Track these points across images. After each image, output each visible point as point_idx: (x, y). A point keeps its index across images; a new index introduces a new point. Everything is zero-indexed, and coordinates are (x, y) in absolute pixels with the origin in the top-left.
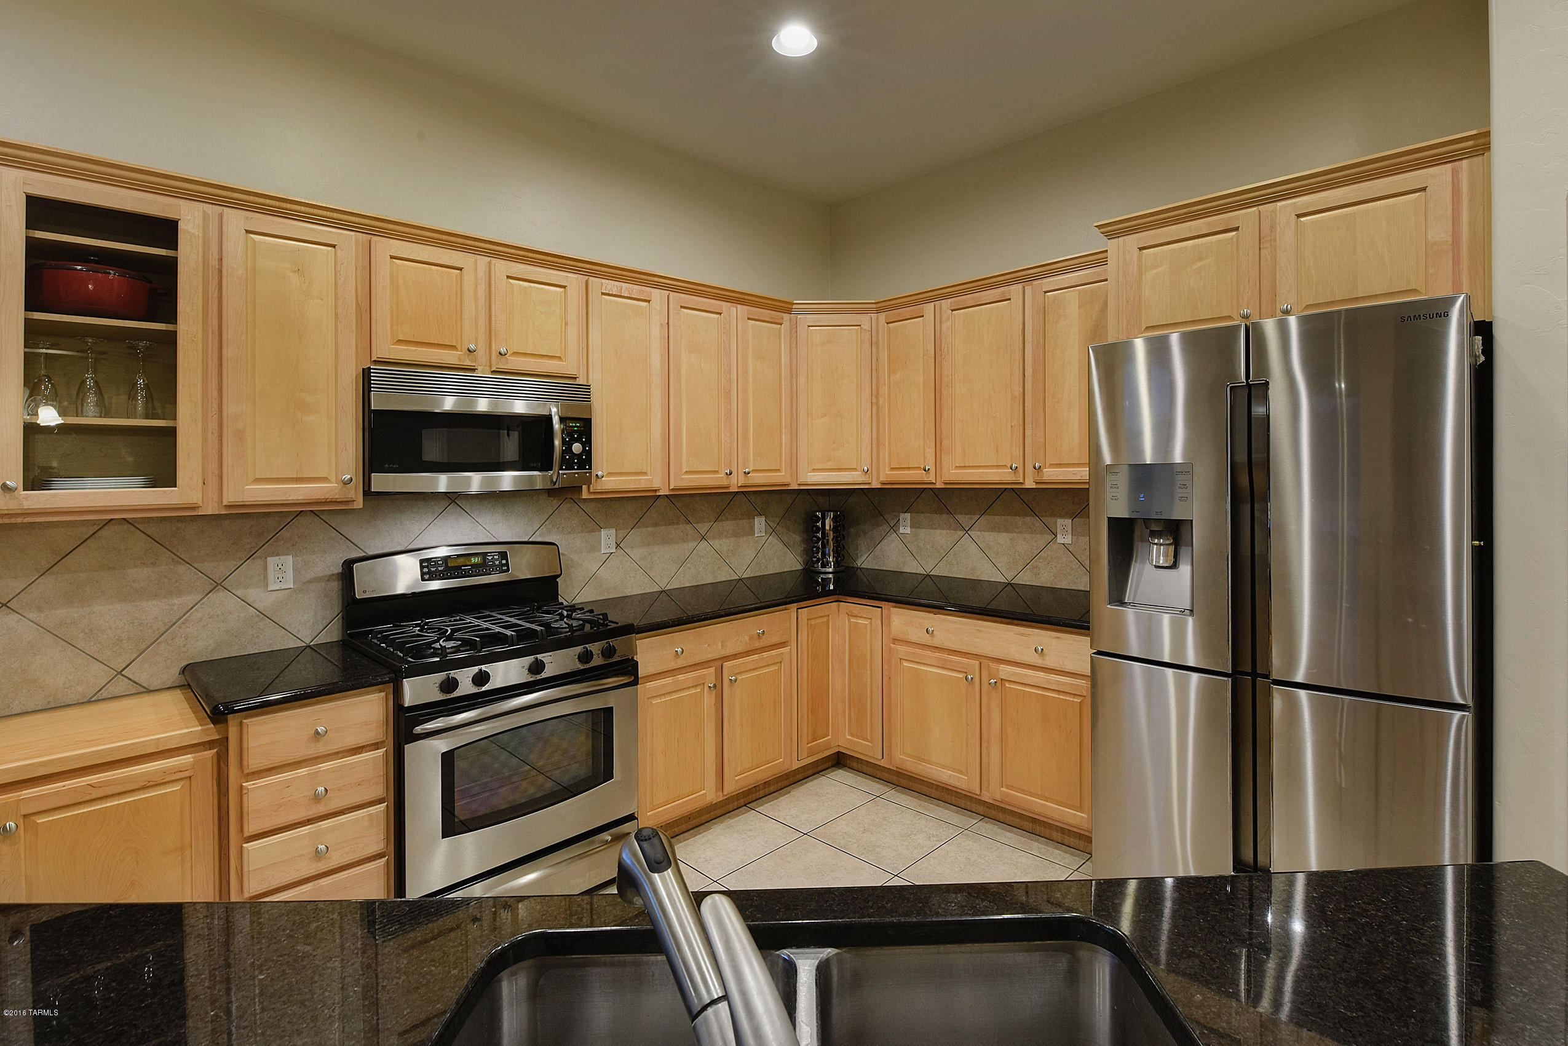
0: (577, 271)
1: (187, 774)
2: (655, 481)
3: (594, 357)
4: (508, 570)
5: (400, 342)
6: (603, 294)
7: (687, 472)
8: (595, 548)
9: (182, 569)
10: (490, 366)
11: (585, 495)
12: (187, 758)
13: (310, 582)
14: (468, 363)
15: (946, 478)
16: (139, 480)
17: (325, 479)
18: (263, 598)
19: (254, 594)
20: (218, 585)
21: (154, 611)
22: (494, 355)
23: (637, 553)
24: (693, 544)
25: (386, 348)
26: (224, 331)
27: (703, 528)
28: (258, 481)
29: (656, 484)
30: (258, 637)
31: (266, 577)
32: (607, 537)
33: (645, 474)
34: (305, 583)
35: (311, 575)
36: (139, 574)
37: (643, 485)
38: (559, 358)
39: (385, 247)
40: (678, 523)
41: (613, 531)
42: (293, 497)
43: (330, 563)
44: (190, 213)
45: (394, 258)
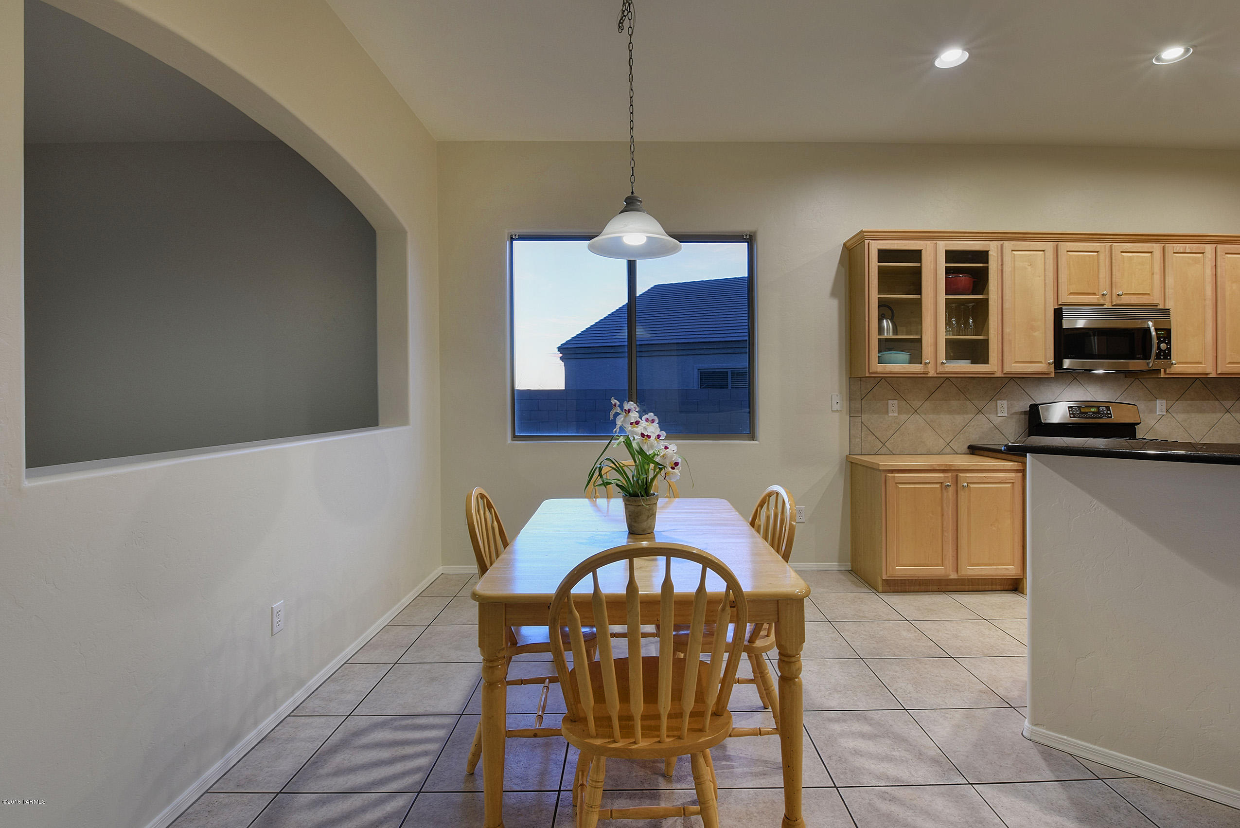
0: (1157, 242)
1: (1014, 481)
2: (1207, 368)
3: (1169, 292)
4: (1111, 417)
5: (1071, 294)
6: (1174, 253)
7: (1230, 363)
8: (1152, 411)
9: (968, 402)
10: (1112, 302)
11: (1162, 375)
12: (1013, 475)
13: (1013, 414)
14: (1102, 301)
16: (969, 361)
17: (1040, 362)
18: (996, 420)
19: (992, 417)
20: (980, 411)
21: (959, 419)
22: (1114, 296)
23: (1180, 417)
24: (1219, 415)
25: (1065, 298)
26: (1004, 296)
27: (1227, 404)
28: (1017, 362)
29: (1208, 370)
30: (994, 437)
31: (997, 410)
32: (1160, 405)
33: (1201, 363)
34: (1011, 415)
35: (1013, 411)
36: (954, 403)
37: (1200, 371)
38: (1149, 294)
39: (1065, 246)
40: (1208, 400)
41: (1164, 402)
42: (1030, 370)
43: (1024, 405)
44: (993, 248)
45: (1067, 251)
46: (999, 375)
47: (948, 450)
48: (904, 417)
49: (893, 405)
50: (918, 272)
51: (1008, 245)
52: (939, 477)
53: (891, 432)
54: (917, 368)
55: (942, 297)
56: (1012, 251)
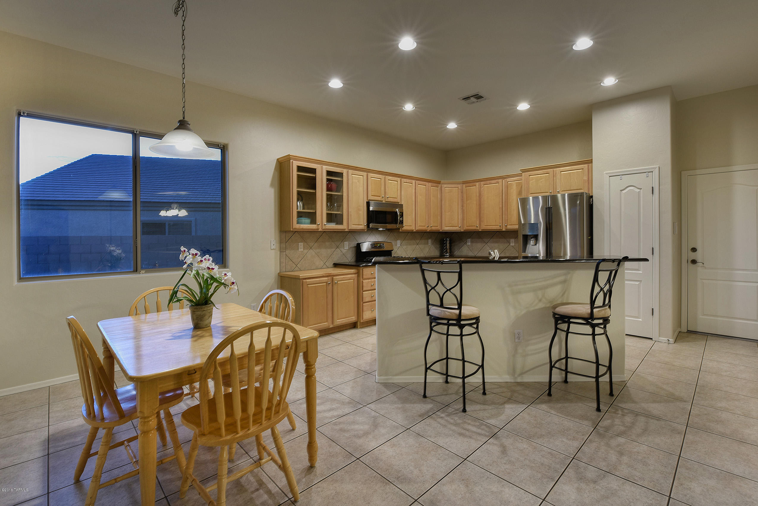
0: (399, 177)
1: (353, 278)
2: (413, 228)
3: (403, 198)
4: (384, 248)
5: (372, 196)
6: (404, 182)
7: (419, 226)
8: (396, 245)
9: (333, 243)
10: (385, 200)
11: (400, 230)
12: (354, 275)
13: (350, 248)
14: (382, 200)
15: (482, 228)
16: (335, 224)
17: (362, 225)
18: (344, 251)
19: (342, 249)
20: (338, 247)
21: (329, 251)
22: (386, 198)
23: (405, 247)
24: (415, 246)
25: (370, 198)
26: (349, 194)
27: (418, 241)
28: (353, 225)
29: (414, 229)
30: (343, 259)
31: (344, 246)
32: (399, 242)
33: (411, 226)
35: (350, 247)
36: (327, 244)
37: (411, 229)
38: (396, 198)
39: (371, 175)
41: (400, 241)
42: (358, 228)
43: (354, 244)
44: (345, 171)
45: (371, 177)
46: (347, 230)
47: (325, 266)
48: (306, 251)
49: (301, 245)
50: (314, 179)
51: (350, 171)
52: (325, 280)
53: (300, 259)
54: (313, 227)
55: (325, 193)
56: (352, 174)
